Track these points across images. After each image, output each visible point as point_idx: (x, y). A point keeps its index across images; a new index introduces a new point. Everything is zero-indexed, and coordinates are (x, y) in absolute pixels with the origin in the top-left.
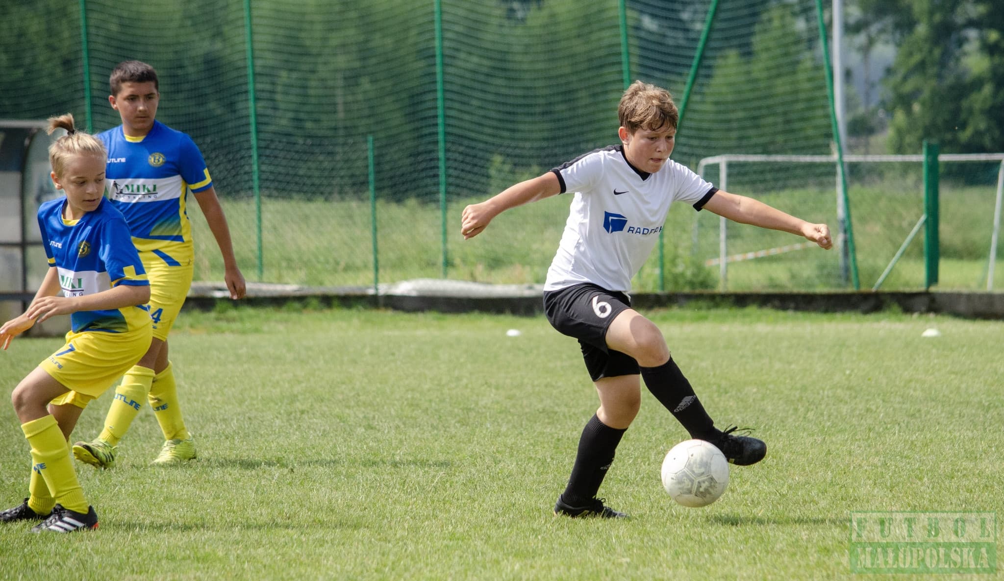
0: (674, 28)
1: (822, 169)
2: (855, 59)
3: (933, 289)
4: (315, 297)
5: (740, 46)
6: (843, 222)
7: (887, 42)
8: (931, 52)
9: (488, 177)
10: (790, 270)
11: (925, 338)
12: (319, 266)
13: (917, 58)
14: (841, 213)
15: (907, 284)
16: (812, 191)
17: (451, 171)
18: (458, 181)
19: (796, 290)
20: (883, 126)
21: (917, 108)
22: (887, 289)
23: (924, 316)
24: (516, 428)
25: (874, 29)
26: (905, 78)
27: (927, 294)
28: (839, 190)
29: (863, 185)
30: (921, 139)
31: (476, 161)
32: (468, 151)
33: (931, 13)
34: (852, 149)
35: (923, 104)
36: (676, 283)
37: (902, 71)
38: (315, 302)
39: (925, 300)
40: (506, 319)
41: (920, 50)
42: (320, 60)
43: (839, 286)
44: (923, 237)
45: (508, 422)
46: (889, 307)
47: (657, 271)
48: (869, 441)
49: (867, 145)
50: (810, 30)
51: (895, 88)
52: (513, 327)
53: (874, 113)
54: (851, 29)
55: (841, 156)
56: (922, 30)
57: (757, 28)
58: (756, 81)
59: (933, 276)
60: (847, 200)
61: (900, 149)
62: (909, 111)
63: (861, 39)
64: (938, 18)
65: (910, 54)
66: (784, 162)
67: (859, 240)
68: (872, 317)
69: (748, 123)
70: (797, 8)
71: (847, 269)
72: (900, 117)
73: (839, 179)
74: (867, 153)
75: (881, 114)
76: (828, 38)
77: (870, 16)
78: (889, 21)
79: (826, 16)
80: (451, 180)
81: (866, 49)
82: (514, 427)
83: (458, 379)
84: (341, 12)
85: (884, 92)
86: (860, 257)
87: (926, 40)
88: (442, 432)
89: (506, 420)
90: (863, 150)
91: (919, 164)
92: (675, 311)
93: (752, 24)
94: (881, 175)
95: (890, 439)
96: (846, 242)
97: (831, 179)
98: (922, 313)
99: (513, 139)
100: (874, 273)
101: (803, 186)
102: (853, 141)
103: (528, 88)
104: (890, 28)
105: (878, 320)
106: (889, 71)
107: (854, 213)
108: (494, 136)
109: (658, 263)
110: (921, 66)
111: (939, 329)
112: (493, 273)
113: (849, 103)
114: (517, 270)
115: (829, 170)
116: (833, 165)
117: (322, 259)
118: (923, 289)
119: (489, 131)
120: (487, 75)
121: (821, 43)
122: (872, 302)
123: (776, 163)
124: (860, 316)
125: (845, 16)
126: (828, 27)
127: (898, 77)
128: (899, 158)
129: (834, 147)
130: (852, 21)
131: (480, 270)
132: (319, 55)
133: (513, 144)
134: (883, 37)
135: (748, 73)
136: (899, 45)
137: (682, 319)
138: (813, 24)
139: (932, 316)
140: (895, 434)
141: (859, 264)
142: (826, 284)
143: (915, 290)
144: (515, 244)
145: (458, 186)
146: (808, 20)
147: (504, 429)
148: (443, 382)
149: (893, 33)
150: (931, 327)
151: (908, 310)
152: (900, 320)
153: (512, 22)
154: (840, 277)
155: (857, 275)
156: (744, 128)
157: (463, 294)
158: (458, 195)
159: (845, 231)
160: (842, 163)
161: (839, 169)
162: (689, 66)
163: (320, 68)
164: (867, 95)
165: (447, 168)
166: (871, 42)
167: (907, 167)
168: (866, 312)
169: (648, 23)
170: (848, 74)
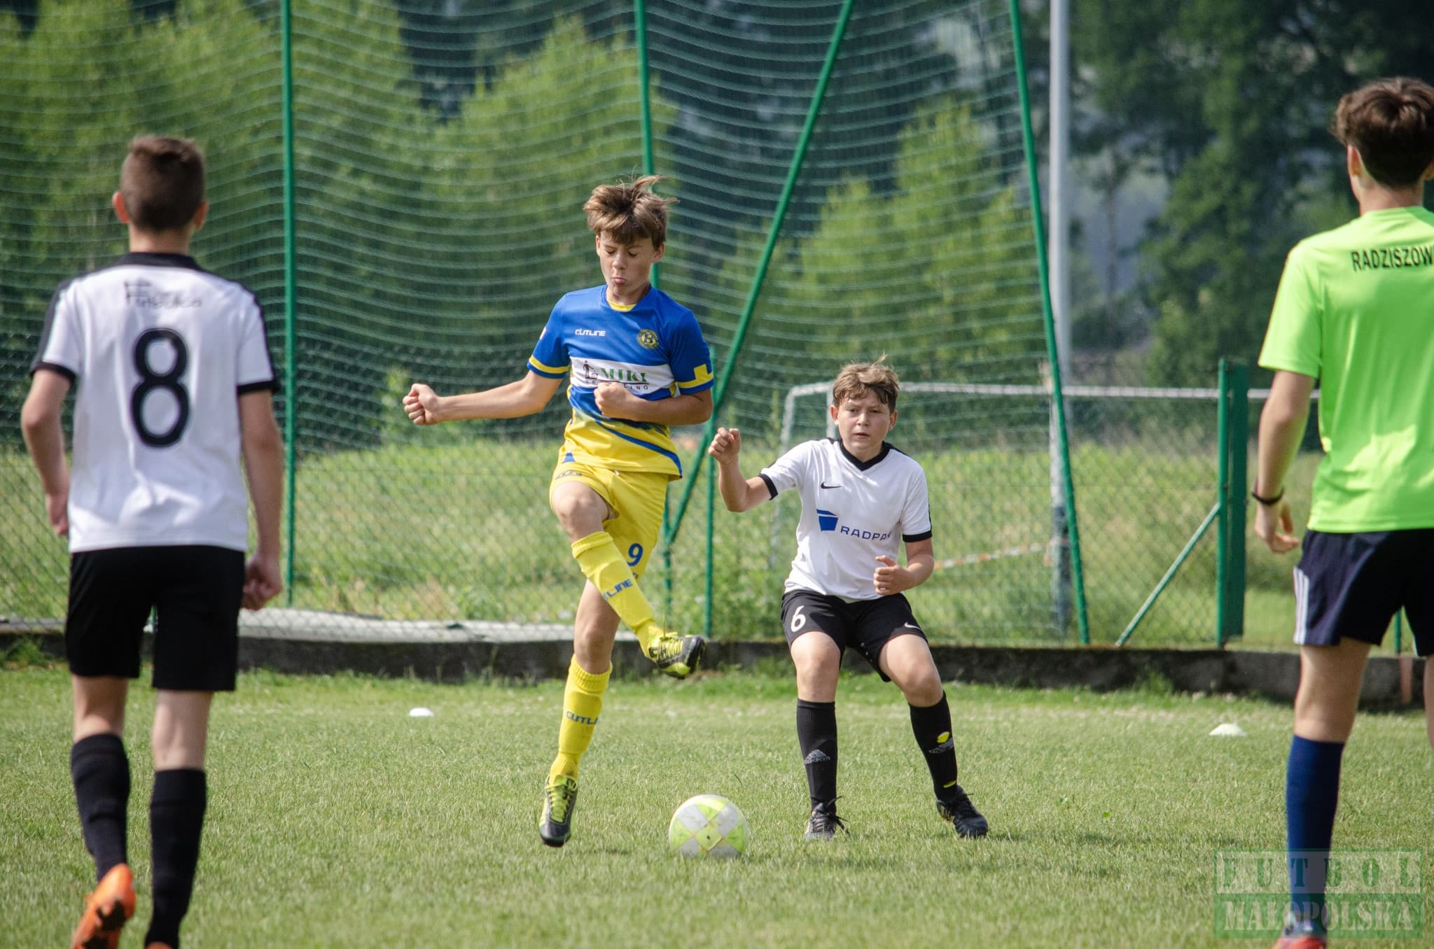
0: (743, 132)
1: (1023, 410)
2: (1090, 200)
3: (1230, 647)
4: (34, 636)
5: (869, 170)
6: (1061, 512)
7: (1151, 171)
8: (1236, 190)
9: (379, 409)
10: (956, 603)
11: (1215, 738)
12: (43, 579)
13: (1210, 200)
14: (1056, 495)
15: (1183, 636)
16: (1000, 455)
17: (306, 398)
18: (320, 418)
19: (966, 642)
20: (1139, 333)
21: (1205, 296)
22: (1143, 645)
23: (1215, 699)
24: (421, 893)
25: (1125, 146)
26: (1185, 240)
27: (1220, 654)
28: (1055, 448)
29: (1100, 443)
30: (1214, 357)
31: (356, 378)
32: (341, 359)
33: (1239, 116)
34: (1079, 375)
35: (1219, 290)
36: (737, 621)
37: (1180, 225)
38: (32, 647)
39: (1217, 666)
40: (410, 686)
41: (1216, 186)
42: (55, 177)
43: (1051, 634)
44: (1215, 546)
45: (407, 882)
46: (1146, 677)
47: (701, 599)
48: (1105, 934)
49: (1108, 365)
50: (1003, 142)
51: (1166, 261)
52: (418, 703)
53: (1121, 306)
54: (1081, 144)
55: (1059, 385)
56: (1220, 148)
57: (907, 134)
58: (900, 237)
59: (1232, 622)
60: (1068, 469)
61: (1173, 378)
62: (1191, 305)
63: (1102, 163)
64: (1251, 125)
65: (1196, 195)
66: (949, 394)
67: (1091, 547)
68: (1112, 697)
69: (883, 319)
70: (981, 100)
71: (1066, 605)
72: (1173, 312)
73: (1054, 430)
74: (1109, 382)
75: (1140, 310)
76: (1040, 159)
77: (1122, 120)
78: (1155, 130)
79: (1037, 116)
80: (307, 415)
81: (1111, 184)
82: (417, 890)
83: (311, 799)
84: (101, 84)
85: (1144, 266)
86: (1090, 581)
87: (1226, 168)
88: (275, 899)
89: (402, 878)
90: (1101, 374)
91: (1211, 404)
92: (734, 676)
93: (898, 127)
94: (1135, 425)
95: (1144, 931)
96: (1064, 551)
97: (1040, 429)
98: (1209, 693)
99: (428, 337)
100: (1121, 612)
101: (984, 443)
102: (1080, 359)
103: (459, 241)
104: (1157, 146)
105: (1125, 704)
106: (1155, 227)
107: (1083, 496)
108: (392, 331)
109: (704, 584)
110: (1218, 217)
111: (1242, 724)
112: (384, 598)
113: (1076, 287)
114: (431, 593)
115: (1036, 413)
116: (1043, 402)
117: (47, 563)
118: (1214, 645)
119: (386, 321)
120: (382, 213)
121: (1026, 166)
122: (1114, 669)
123: (934, 395)
124: (1089, 695)
125: (1074, 116)
126: (1042, 137)
127: (1172, 240)
128: (1173, 393)
129: (1046, 370)
130: (1085, 127)
131: (358, 592)
132: (52, 165)
133: (427, 346)
134: (1146, 162)
135: (885, 221)
136: (1171, 176)
137: (747, 693)
138: (1010, 130)
139: (1229, 698)
140: (1154, 921)
141: (1088, 594)
142: (1023, 633)
143: (1198, 646)
144: (428, 541)
145: (319, 426)
146: (1001, 122)
147: (396, 896)
148: (282, 804)
149: (1163, 154)
150: (1227, 720)
151: (1183, 686)
152: (1168, 707)
153: (434, 114)
154: (1053, 616)
155: (1085, 616)
156: (874, 328)
157: (324, 636)
158: (319, 443)
159: (1065, 531)
160: (1061, 398)
161: (1055, 411)
162: (772, 206)
163: (56, 191)
164: (1112, 273)
165: (299, 391)
166: (1122, 171)
167: (1183, 412)
168: (1101, 689)
169: (692, 122)
170: (1075, 230)
